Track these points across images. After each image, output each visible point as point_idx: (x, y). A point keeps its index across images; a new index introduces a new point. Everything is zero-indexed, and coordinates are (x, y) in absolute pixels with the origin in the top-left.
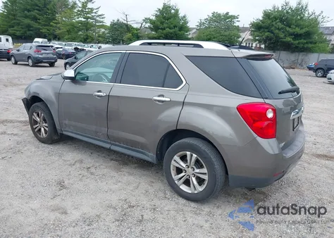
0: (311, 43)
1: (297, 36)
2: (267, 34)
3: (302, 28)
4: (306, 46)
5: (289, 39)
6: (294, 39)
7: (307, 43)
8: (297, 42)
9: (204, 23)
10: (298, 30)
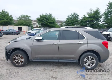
0: (54, 25)
1: (51, 23)
2: (42, 22)
3: (52, 21)
4: (53, 26)
5: (49, 24)
6: (50, 24)
7: (53, 25)
8: (51, 25)
9: (19, 18)
10: (51, 21)
